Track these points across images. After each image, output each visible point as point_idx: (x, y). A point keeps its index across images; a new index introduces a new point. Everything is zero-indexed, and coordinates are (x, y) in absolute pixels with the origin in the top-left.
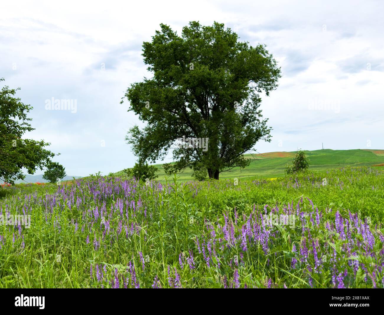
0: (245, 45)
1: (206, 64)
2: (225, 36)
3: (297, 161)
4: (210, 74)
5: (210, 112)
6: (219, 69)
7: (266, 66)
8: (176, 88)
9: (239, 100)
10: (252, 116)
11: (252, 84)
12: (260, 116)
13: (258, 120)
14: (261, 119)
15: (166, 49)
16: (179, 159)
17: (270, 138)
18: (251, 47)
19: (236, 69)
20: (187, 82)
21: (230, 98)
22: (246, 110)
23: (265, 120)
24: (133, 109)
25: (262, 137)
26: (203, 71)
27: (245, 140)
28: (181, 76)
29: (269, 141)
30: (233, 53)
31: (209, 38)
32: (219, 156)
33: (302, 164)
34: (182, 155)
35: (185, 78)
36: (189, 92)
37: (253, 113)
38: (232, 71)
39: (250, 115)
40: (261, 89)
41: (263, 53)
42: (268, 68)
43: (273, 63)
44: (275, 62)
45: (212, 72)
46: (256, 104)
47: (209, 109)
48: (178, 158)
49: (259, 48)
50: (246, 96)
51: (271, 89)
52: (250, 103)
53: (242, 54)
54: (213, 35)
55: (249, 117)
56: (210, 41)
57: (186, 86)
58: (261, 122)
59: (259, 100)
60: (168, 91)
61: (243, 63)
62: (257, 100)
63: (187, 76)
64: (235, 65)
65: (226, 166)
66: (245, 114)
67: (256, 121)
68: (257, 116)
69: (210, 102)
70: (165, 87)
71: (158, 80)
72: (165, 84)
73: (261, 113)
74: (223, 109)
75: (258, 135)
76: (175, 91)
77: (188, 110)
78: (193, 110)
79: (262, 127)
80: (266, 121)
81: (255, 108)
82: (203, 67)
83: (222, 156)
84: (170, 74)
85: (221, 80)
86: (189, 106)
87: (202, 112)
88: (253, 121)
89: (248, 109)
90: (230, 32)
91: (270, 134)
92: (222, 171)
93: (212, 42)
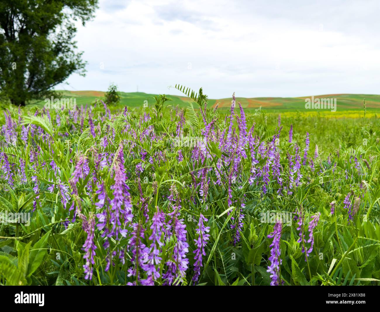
3: (109, 94)
9: (51, 26)
10: (66, 46)
12: (74, 47)
13: (72, 52)
14: (76, 51)
17: (85, 73)
21: (40, 21)
22: (59, 39)
23: (80, 53)
25: (76, 71)
27: (57, 71)
29: (84, 75)
32: (25, 87)
33: (114, 97)
37: (67, 43)
39: (63, 44)
40: (77, 17)
46: (71, 34)
47: (15, 31)
50: (59, 22)
51: (88, 19)
52: (64, 31)
55: (63, 47)
58: (76, 53)
59: (75, 30)
62: (72, 30)
65: (34, 98)
66: (59, 42)
67: (70, 53)
68: (71, 47)
69: (16, 22)
73: (76, 45)
74: (33, 33)
75: (72, 68)
79: (77, 60)
80: (81, 54)
81: (69, 37)
83: (30, 86)
87: (6, 34)
88: (67, 52)
89: (62, 38)
91: (85, 68)
92: (29, 104)
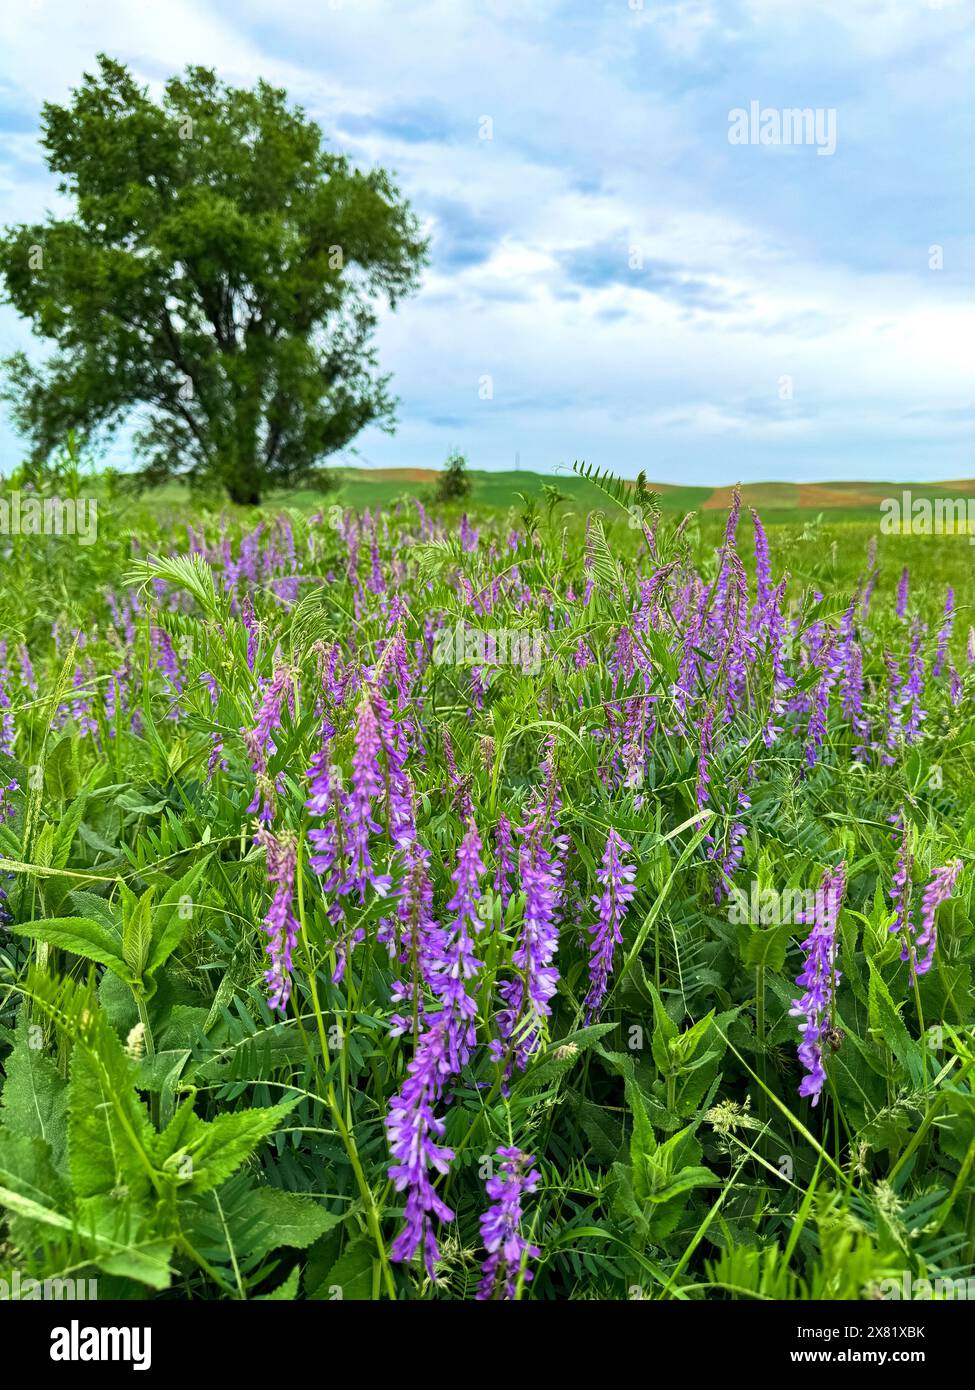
0: (341, 161)
1: (230, 196)
2: (289, 128)
3: (448, 478)
4: (239, 226)
5: (239, 335)
6: (267, 214)
7: (393, 229)
8: (142, 253)
9: (318, 314)
10: (353, 362)
11: (353, 273)
12: (372, 362)
13: (366, 375)
14: (375, 373)
15: (113, 132)
16: (150, 459)
17: (395, 425)
18: (357, 171)
19: (312, 222)
20: (172, 239)
21: (293, 300)
22: (336, 343)
23: (386, 377)
24: (13, 300)
25: (374, 421)
26: (221, 215)
27: (331, 422)
28: (158, 221)
29: (392, 431)
30: (310, 176)
31: (241, 122)
32: (259, 460)
33: (458, 485)
34: (158, 448)
35: (168, 227)
36: (179, 271)
37: (354, 352)
38: (302, 229)
39: (346, 357)
40: (378, 289)
41: (386, 190)
42: (398, 234)
43: (410, 223)
44: (416, 222)
45: (246, 221)
46: (364, 330)
47: (235, 326)
48: (146, 453)
49: (378, 178)
50: (335, 303)
51: (403, 292)
52: (347, 324)
53: (332, 184)
54: (254, 115)
55: (345, 363)
56: (245, 131)
57: (170, 249)
58: (374, 379)
59: (372, 321)
60: (119, 257)
61: (331, 210)
62: (365, 321)
63: (173, 223)
64: (312, 212)
65: (280, 485)
66: (335, 352)
67: (360, 378)
68: (363, 362)
69: (240, 306)
70: (109, 246)
71: (87, 223)
72: (109, 237)
73: (374, 357)
74: (276, 330)
75: (365, 413)
76: (139, 263)
77: (178, 324)
78: (193, 324)
79: (376, 393)
80: (387, 380)
81: (360, 340)
82: (221, 203)
83: (270, 458)
84: (125, 209)
85: (272, 249)
86: (184, 313)
87: (218, 334)
88: (354, 375)
89: (341, 342)
90: (301, 117)
91: (396, 414)
92: (268, 499)
93: (251, 138)
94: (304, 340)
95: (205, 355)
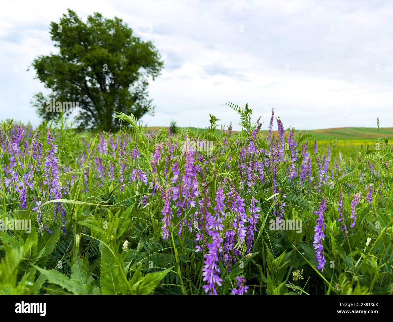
0: (138, 39)
1: (105, 48)
2: (123, 30)
3: (171, 128)
4: (108, 56)
5: (108, 88)
6: (116, 53)
7: (154, 58)
8: (79, 64)
9: (131, 82)
10: (142, 95)
12: (147, 96)
13: (146, 99)
14: (148, 99)
15: (72, 30)
16: (79, 124)
17: (154, 114)
18: (143, 42)
19: (130, 55)
20: (88, 60)
21: (124, 77)
22: (137, 90)
24: (39, 77)
25: (148, 113)
26: (103, 53)
28: (84, 55)
29: (153, 115)
30: (129, 43)
31: (109, 28)
32: (113, 124)
33: (174, 130)
34: (82, 121)
35: (87, 57)
36: (90, 69)
37: (142, 93)
38: (127, 57)
39: (140, 94)
40: (149, 75)
41: (151, 47)
42: (155, 59)
43: (158, 56)
44: (160, 56)
45: (110, 55)
46: (145, 87)
47: (107, 85)
48: (78, 122)
49: (149, 43)
50: (136, 79)
51: (156, 76)
52: (140, 84)
53: (135, 45)
54: (113, 25)
55: (139, 96)
56: (110, 30)
57: (87, 63)
58: (148, 100)
59: (147, 84)
60: (72, 65)
61: (135, 52)
62: (145, 84)
63: (88, 55)
64: (130, 52)
66: (136, 93)
67: (144, 100)
68: (145, 96)
69: (108, 80)
70: (69, 62)
71: (63, 55)
72: (69, 59)
73: (148, 94)
74: (119, 86)
75: (145, 110)
76: (78, 66)
77: (89, 84)
78: (93, 84)
79: (148, 104)
80: (152, 101)
81: (144, 89)
82: (103, 50)
83: (116, 123)
84: (74, 51)
85: (118, 63)
86: (91, 81)
87: (101, 87)
88: (142, 99)
89: (138, 90)
90: (127, 26)
91: (155, 110)
93: (112, 32)
94: (127, 89)
95: (97, 93)
